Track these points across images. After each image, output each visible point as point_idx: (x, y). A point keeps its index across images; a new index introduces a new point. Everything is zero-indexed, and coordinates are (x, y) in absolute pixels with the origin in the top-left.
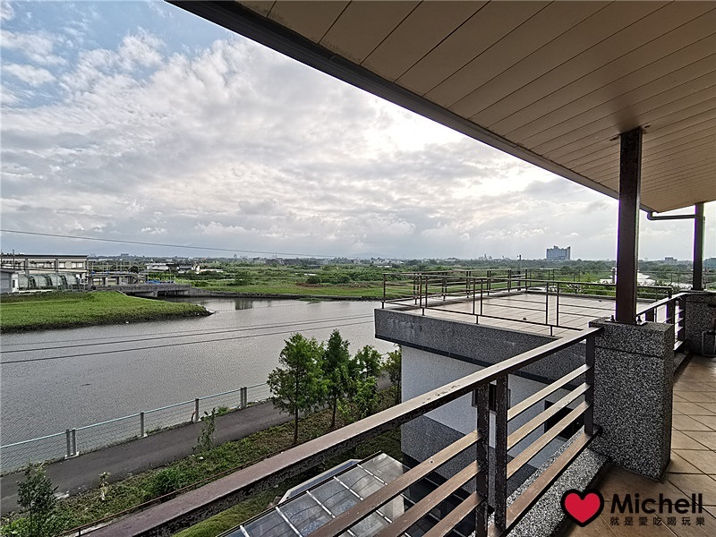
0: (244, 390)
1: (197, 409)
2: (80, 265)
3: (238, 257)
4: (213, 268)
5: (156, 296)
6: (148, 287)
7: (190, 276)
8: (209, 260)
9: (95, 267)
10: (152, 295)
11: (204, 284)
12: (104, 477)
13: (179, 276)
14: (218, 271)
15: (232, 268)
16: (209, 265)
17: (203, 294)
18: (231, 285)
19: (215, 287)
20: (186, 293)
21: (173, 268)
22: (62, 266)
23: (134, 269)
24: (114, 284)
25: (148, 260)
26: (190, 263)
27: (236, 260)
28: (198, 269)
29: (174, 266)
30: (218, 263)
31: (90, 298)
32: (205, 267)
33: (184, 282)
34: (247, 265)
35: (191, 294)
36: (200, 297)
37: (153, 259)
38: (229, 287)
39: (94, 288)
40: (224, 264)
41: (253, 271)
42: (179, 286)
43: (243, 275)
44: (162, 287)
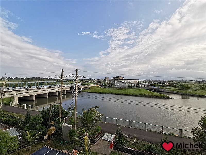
0: (181, 131)
1: (162, 129)
2: (137, 82)
3: (183, 80)
4: (173, 83)
5: (154, 91)
6: (152, 88)
7: (165, 86)
8: (172, 81)
9: (140, 82)
10: (153, 90)
11: (169, 89)
12: (135, 137)
13: (161, 86)
14: (174, 84)
15: (181, 84)
16: (172, 82)
17: (168, 92)
18: (180, 90)
19: (173, 90)
20: (163, 91)
21: (159, 83)
22: (134, 82)
23: (149, 83)
24: (144, 87)
25: (152, 81)
26: (164, 82)
27: (182, 81)
28: (167, 84)
29: (159, 82)
30: (175, 82)
31: (139, 89)
32: (170, 83)
33: (162, 87)
34: (187, 83)
35: (164, 91)
36: (167, 92)
37: (154, 80)
38: (179, 90)
39: (140, 87)
40: (177, 82)
41: (190, 85)
42: (160, 89)
43: (185, 86)
44: (155, 88)
